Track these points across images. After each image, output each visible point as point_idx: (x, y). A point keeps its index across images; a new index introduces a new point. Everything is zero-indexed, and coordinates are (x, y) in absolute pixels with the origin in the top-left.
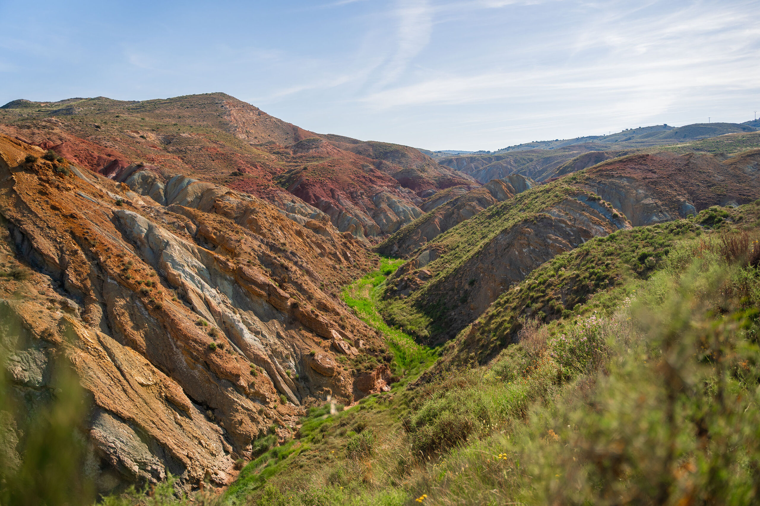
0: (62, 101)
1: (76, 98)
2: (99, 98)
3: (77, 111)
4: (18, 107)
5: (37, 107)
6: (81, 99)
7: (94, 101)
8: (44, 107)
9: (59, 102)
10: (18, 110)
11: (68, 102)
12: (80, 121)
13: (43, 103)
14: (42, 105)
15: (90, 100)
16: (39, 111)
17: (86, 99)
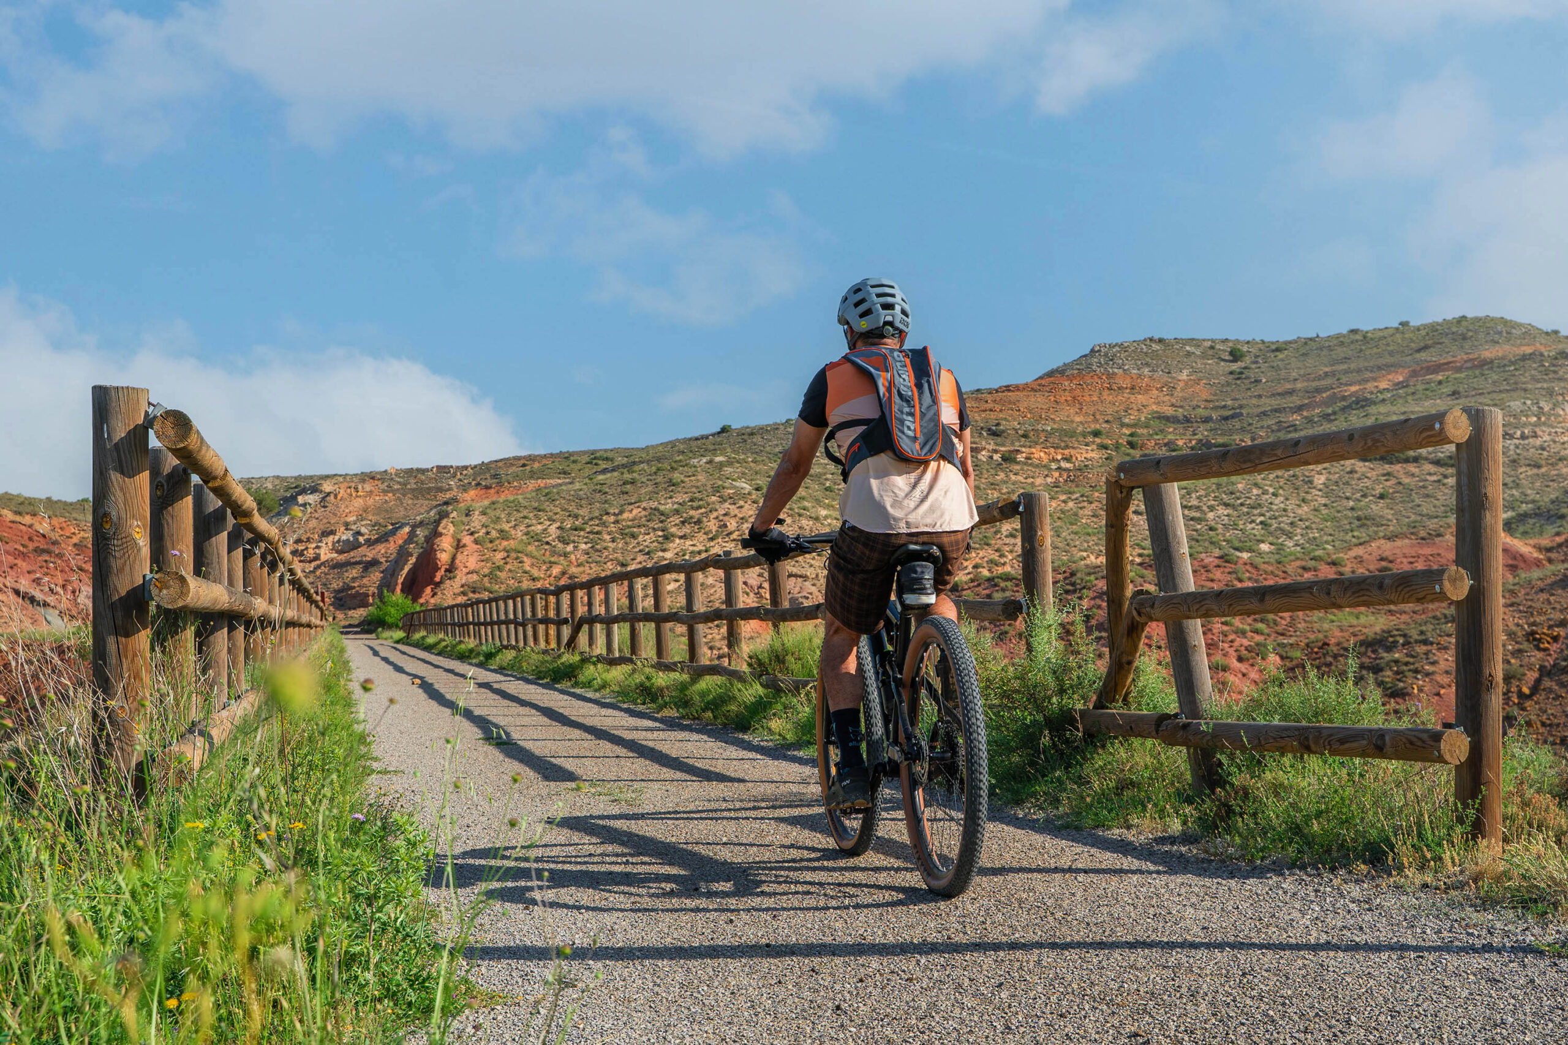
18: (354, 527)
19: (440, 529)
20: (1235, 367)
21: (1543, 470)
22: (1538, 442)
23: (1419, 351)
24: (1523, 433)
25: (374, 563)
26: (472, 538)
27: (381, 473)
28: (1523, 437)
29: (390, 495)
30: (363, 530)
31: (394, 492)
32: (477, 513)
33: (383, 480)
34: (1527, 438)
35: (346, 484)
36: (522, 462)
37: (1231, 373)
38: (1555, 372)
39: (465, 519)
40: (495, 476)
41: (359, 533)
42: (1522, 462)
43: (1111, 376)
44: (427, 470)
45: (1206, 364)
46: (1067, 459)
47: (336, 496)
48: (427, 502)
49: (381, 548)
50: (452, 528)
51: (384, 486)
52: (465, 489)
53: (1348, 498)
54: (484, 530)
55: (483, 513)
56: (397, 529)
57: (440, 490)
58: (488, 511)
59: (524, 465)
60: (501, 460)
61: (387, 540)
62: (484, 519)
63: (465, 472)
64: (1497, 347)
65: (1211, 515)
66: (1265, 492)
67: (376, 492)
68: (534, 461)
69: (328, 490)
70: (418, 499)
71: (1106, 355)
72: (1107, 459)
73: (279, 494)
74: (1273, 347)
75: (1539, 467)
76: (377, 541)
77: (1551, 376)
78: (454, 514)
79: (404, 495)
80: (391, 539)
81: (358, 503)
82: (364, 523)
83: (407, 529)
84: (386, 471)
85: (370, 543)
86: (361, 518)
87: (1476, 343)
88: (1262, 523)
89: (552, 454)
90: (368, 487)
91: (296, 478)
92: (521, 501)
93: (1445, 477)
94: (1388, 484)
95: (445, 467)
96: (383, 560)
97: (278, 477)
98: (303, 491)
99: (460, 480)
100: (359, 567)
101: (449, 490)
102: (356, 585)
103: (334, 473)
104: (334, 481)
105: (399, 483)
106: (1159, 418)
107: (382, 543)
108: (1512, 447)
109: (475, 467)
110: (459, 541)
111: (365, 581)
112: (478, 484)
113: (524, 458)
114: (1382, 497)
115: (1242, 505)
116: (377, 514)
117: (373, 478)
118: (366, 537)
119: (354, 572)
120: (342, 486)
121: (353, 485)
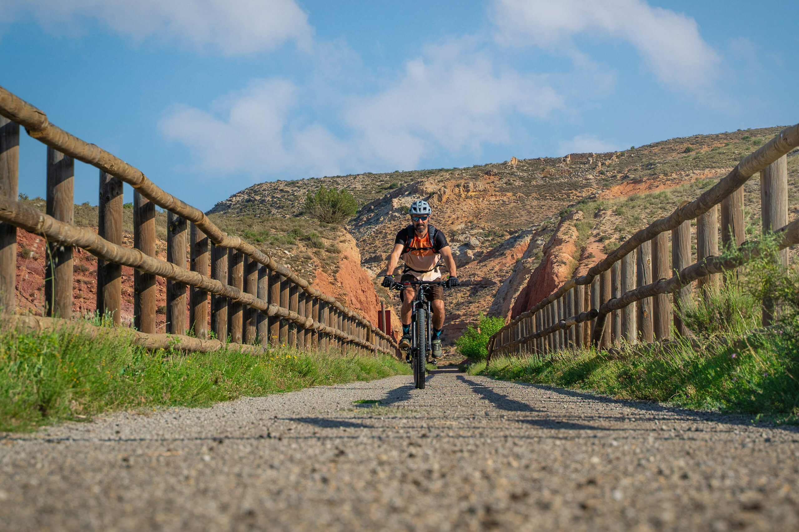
18: (461, 238)
19: (560, 235)
25: (485, 284)
26: (601, 246)
27: (498, 166)
29: (510, 194)
30: (474, 241)
31: (514, 190)
32: (609, 212)
33: (500, 175)
35: (454, 182)
36: (686, 145)
39: (593, 221)
40: (649, 166)
41: (468, 245)
44: (559, 160)
47: (440, 199)
48: (556, 203)
49: (494, 264)
50: (575, 233)
51: (501, 183)
52: (606, 184)
54: (617, 236)
55: (618, 213)
56: (516, 239)
57: (574, 186)
58: (624, 210)
59: (688, 150)
60: (657, 144)
61: (503, 254)
62: (618, 220)
63: (608, 162)
67: (492, 192)
68: (701, 144)
69: (430, 190)
70: (545, 199)
73: (370, 197)
76: (491, 255)
78: (580, 215)
79: (528, 195)
80: (508, 252)
81: (468, 206)
82: (474, 231)
83: (528, 239)
84: (505, 163)
85: (482, 258)
86: (470, 225)
89: (726, 134)
90: (481, 185)
91: (391, 175)
92: (669, 194)
95: (582, 156)
96: (496, 280)
97: (369, 175)
98: (399, 193)
99: (602, 173)
100: (466, 290)
101: (586, 186)
102: (461, 313)
103: (440, 167)
104: (438, 178)
105: (521, 178)
107: (496, 257)
109: (622, 154)
110: (583, 249)
111: (473, 307)
112: (626, 177)
113: (689, 140)
116: (491, 221)
117: (488, 173)
118: (477, 250)
119: (459, 296)
120: (450, 184)
121: (463, 182)
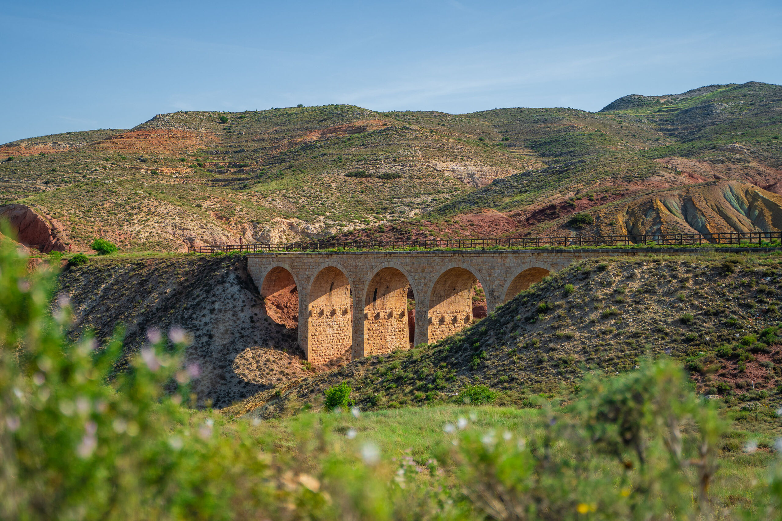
0: (690, 92)
1: (711, 86)
2: (749, 85)
3: (719, 109)
4: (628, 106)
5: (656, 104)
6: (719, 86)
7: (743, 91)
8: (664, 103)
9: (685, 94)
10: (630, 112)
11: (698, 93)
12: (768, 145)
13: (663, 97)
14: (662, 101)
15: (735, 89)
16: (659, 111)
17: (727, 86)
20: (225, 126)
21: (423, 180)
22: (417, 168)
23: (322, 121)
24: (410, 164)
28: (410, 166)
34: (412, 167)
37: (225, 129)
38: (404, 136)
42: (414, 177)
43: (170, 131)
45: (210, 125)
46: (179, 173)
53: (348, 193)
64: (360, 121)
65: (300, 201)
66: (316, 191)
71: (164, 120)
72: (195, 172)
74: (239, 116)
75: (421, 179)
77: (404, 138)
87: (349, 119)
88: (321, 204)
93: (385, 183)
94: (362, 186)
106: (203, 152)
108: (407, 171)
114: (362, 192)
115: (310, 196)
